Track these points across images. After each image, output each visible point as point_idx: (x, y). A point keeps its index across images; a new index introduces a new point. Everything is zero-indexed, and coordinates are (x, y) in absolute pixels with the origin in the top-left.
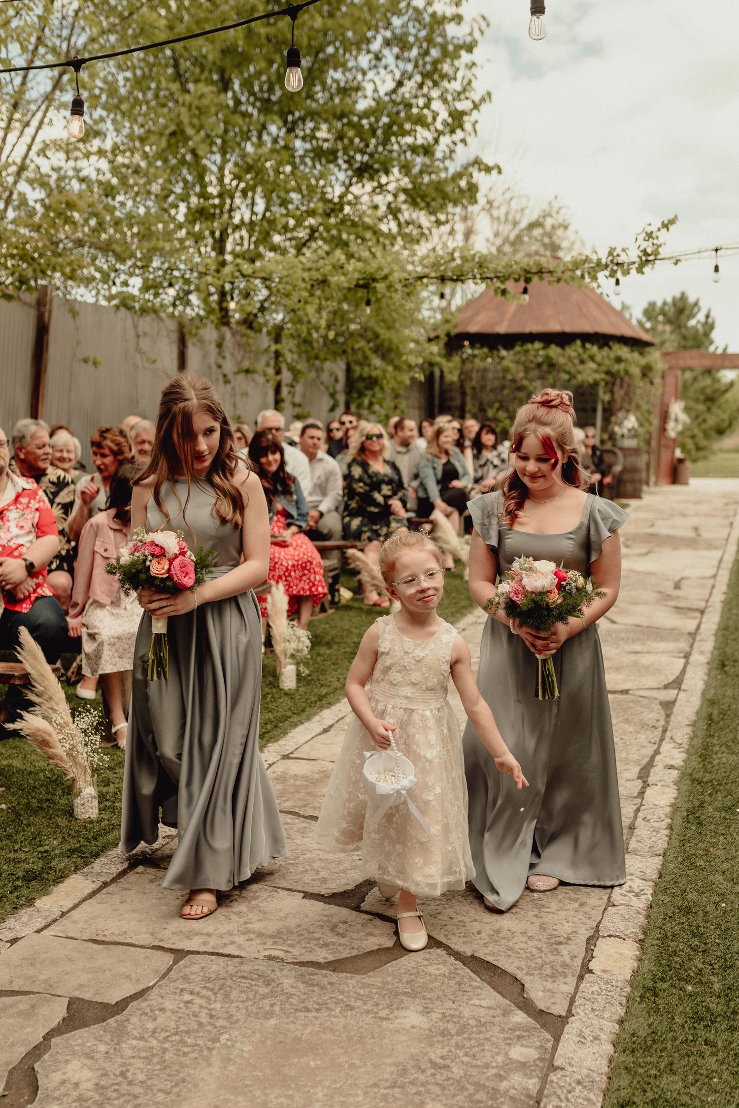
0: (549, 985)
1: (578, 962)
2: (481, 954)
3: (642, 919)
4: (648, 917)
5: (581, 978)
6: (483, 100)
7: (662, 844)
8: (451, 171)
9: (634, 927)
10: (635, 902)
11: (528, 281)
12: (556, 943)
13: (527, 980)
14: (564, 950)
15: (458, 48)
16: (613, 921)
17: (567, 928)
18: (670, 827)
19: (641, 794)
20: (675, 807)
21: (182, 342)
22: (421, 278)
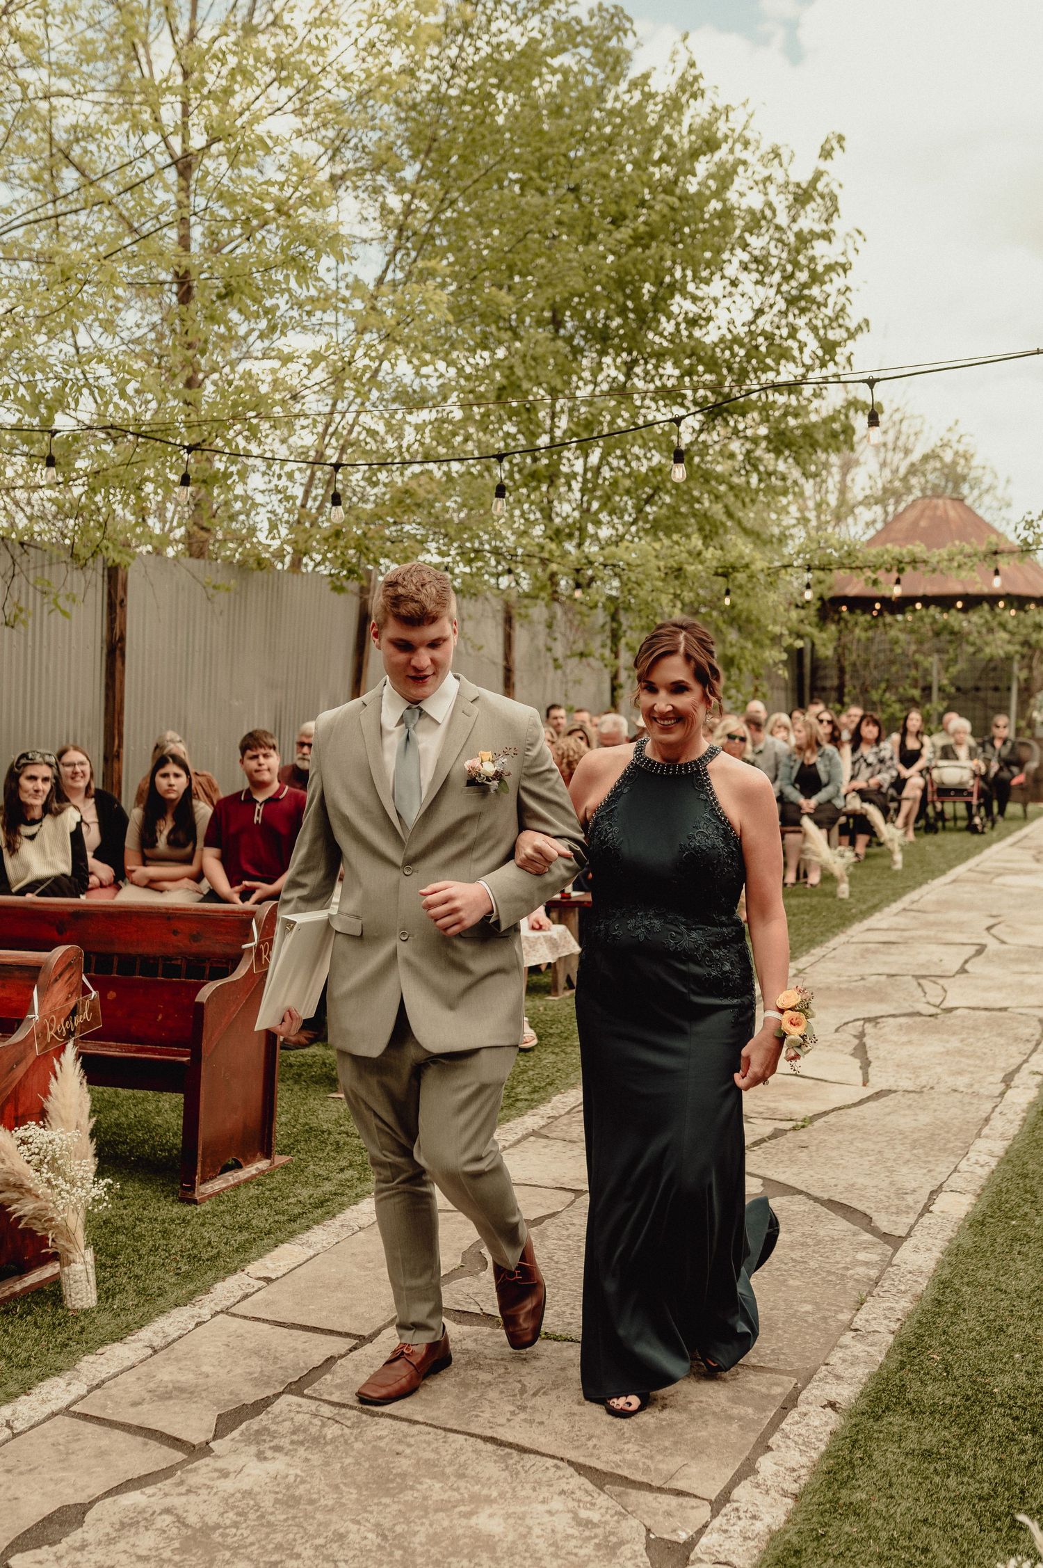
0: (894, 1218)
1: (920, 1206)
2: (837, 1199)
3: (983, 1182)
4: (988, 1179)
5: (921, 1215)
6: (859, 328)
7: (1013, 1130)
8: (824, 414)
9: (975, 1186)
10: (979, 1171)
11: (901, 571)
12: (902, 1193)
13: (875, 1216)
14: (910, 1199)
15: (830, 268)
16: (956, 1181)
17: (914, 1185)
18: (1024, 1119)
19: (1002, 1094)
20: (1033, 1105)
21: (509, 620)
22: (785, 567)
